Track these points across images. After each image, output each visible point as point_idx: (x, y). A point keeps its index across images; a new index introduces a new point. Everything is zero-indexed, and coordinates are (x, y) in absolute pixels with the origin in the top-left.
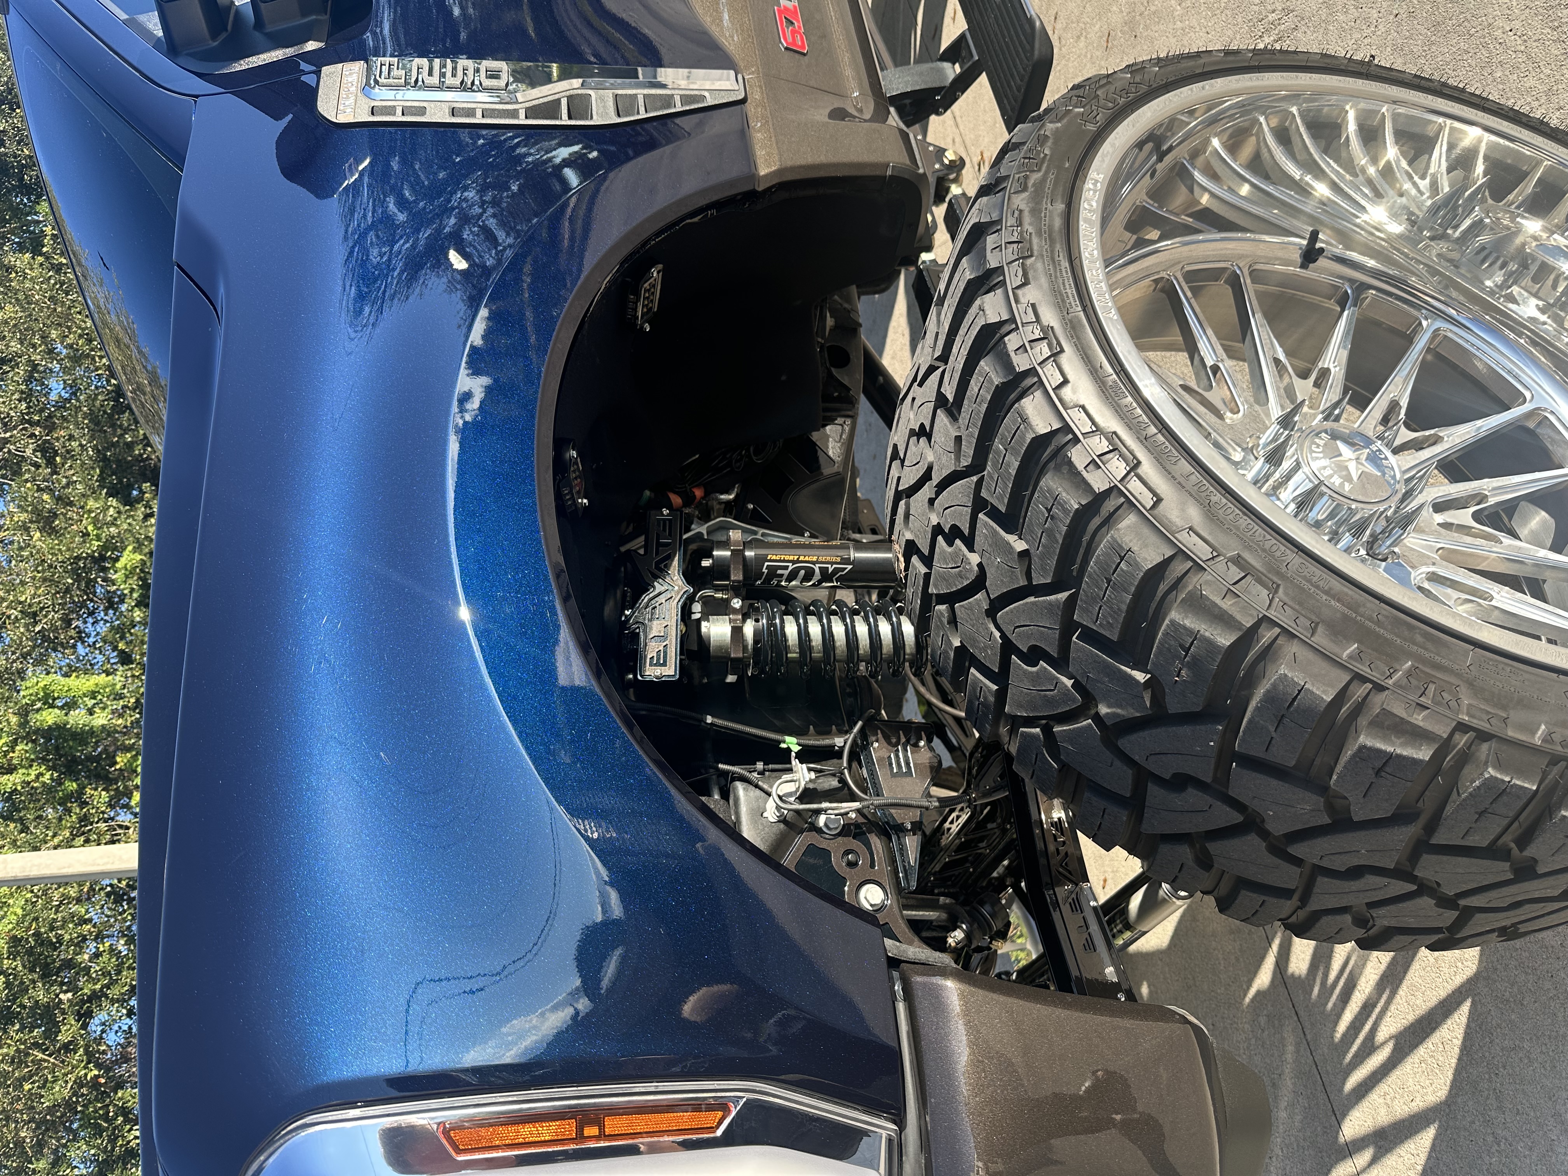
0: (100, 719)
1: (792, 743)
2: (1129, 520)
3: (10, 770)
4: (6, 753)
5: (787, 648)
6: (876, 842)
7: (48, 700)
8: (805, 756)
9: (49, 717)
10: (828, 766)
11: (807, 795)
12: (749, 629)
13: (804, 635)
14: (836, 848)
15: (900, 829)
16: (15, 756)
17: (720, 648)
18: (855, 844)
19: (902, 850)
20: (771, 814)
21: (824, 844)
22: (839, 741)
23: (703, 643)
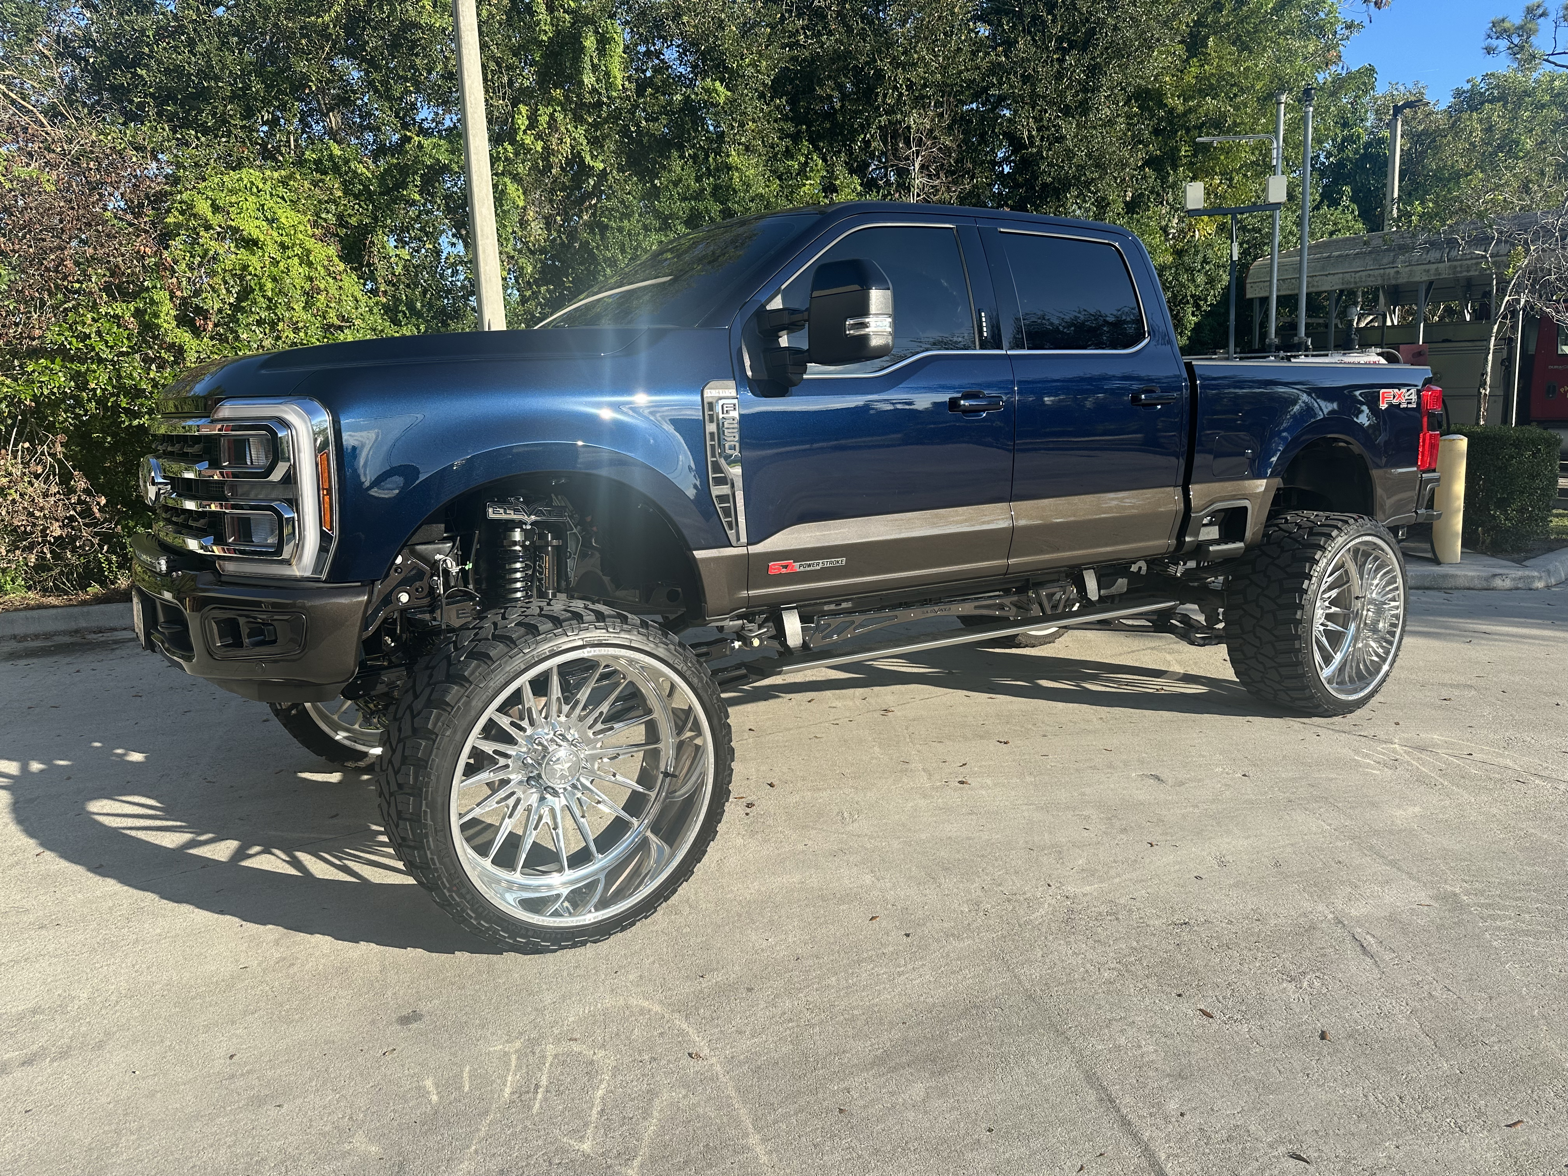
0: (589, 79)
1: (469, 566)
2: (506, 650)
3: (551, 9)
4: (562, 6)
5: (510, 564)
6: (426, 601)
7: (603, 41)
8: (462, 570)
9: (590, 43)
10: (460, 582)
11: (446, 572)
12: (518, 548)
13: (516, 570)
14: (424, 583)
15: (432, 612)
16: (561, 13)
17: (510, 536)
18: (426, 591)
19: (424, 612)
20: (438, 557)
21: (426, 578)
22: (471, 587)
23: (512, 530)
